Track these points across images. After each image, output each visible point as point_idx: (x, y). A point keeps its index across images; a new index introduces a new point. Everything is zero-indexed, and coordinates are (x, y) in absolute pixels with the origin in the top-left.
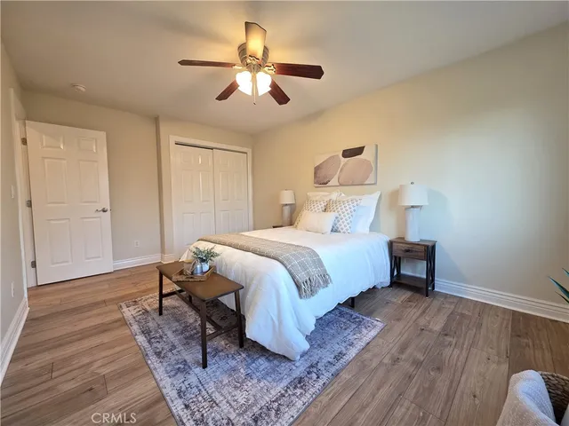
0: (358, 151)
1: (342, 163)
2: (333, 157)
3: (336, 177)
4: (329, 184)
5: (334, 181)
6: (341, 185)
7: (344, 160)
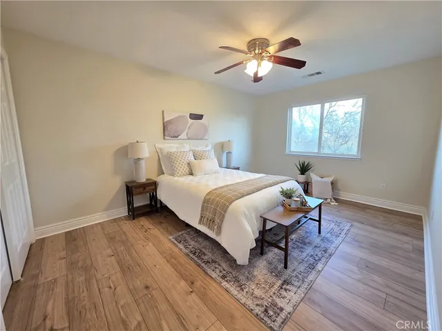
0: (200, 117)
1: (190, 123)
2: (183, 116)
3: (185, 133)
4: (180, 137)
5: (183, 136)
6: (189, 139)
7: (191, 121)
